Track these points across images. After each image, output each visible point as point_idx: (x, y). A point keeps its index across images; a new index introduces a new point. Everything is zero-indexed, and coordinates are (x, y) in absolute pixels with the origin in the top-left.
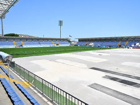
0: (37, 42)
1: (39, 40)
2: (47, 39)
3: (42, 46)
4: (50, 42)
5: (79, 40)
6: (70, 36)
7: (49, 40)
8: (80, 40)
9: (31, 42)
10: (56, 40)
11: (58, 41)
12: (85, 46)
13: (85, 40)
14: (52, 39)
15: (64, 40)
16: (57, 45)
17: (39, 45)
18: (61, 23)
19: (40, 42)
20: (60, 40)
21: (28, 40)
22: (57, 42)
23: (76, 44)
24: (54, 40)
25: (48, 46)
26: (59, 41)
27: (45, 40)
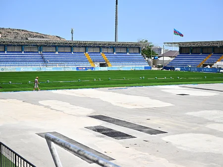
0: (37, 56)
1: (44, 49)
2: (70, 46)
3: (50, 69)
4: (77, 56)
5: (181, 48)
6: (176, 32)
7: (75, 49)
8: (187, 50)
9: (16, 55)
10: (100, 47)
11: (105, 50)
12: (199, 70)
13: (202, 48)
14: (86, 46)
15: (127, 47)
16: (102, 65)
17: (40, 63)
19: (45, 56)
20: (114, 47)
21: (10, 49)
22: (104, 56)
23: (171, 62)
24: (91, 50)
25: (71, 68)
26: (110, 50)
27: (61, 50)
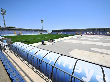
0: (30, 32)
1: (31, 31)
5: (52, 31)
7: (36, 31)
9: (26, 32)
11: (41, 31)
12: (57, 34)
15: (44, 31)
16: (41, 34)
18: (42, 21)
